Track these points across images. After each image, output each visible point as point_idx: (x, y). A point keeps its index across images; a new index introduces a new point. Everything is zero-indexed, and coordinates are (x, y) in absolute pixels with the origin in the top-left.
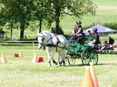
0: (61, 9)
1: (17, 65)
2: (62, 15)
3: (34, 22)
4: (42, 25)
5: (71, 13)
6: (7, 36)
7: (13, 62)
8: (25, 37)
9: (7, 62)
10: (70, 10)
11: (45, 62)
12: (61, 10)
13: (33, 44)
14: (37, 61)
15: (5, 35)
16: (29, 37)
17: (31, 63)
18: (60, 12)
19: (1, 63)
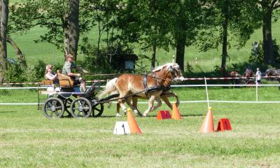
3: (208, 31)
4: (229, 38)
6: (144, 65)
7: (156, 131)
8: (189, 66)
9: (140, 132)
13: (206, 85)
14: (213, 129)
15: (139, 64)
16: (197, 66)
18: (274, 2)
19: (126, 134)
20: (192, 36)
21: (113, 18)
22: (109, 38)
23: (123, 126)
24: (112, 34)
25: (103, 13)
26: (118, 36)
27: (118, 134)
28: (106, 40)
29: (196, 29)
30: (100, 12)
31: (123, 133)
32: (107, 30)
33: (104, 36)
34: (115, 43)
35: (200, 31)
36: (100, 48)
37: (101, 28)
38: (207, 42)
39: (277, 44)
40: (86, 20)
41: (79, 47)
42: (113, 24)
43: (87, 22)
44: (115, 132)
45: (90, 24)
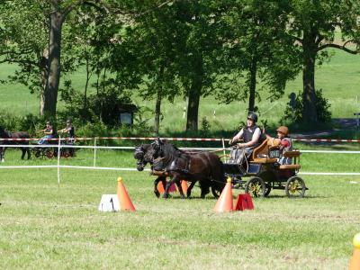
0: (322, 33)
1: (164, 218)
2: (323, 54)
3: (231, 77)
4: (258, 87)
5: (353, 47)
6: (143, 119)
7: (154, 209)
8: (205, 123)
9: (134, 209)
10: (352, 38)
11: (258, 209)
12: (321, 38)
13: (224, 149)
14: (232, 207)
15: (138, 117)
16: (216, 123)
17: (211, 211)
18: (319, 41)
19: (115, 211)
20: (209, 82)
21: (106, 55)
22: (99, 82)
23: (112, 200)
24: (104, 77)
25: (93, 48)
26: (112, 80)
27: (105, 210)
28: (96, 85)
29: (214, 74)
30: (90, 47)
31: (111, 209)
32: (98, 72)
33: (94, 79)
34: (107, 88)
35: (221, 77)
36: (88, 96)
37: (90, 68)
38: (230, 91)
39: (323, 97)
40: (70, 57)
41: (59, 93)
42: (105, 65)
43: (71, 60)
44: (100, 209)
45: (76, 63)
